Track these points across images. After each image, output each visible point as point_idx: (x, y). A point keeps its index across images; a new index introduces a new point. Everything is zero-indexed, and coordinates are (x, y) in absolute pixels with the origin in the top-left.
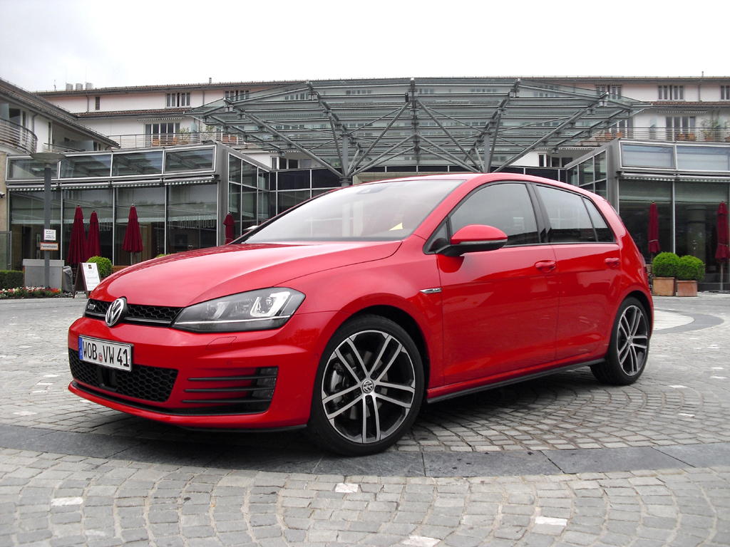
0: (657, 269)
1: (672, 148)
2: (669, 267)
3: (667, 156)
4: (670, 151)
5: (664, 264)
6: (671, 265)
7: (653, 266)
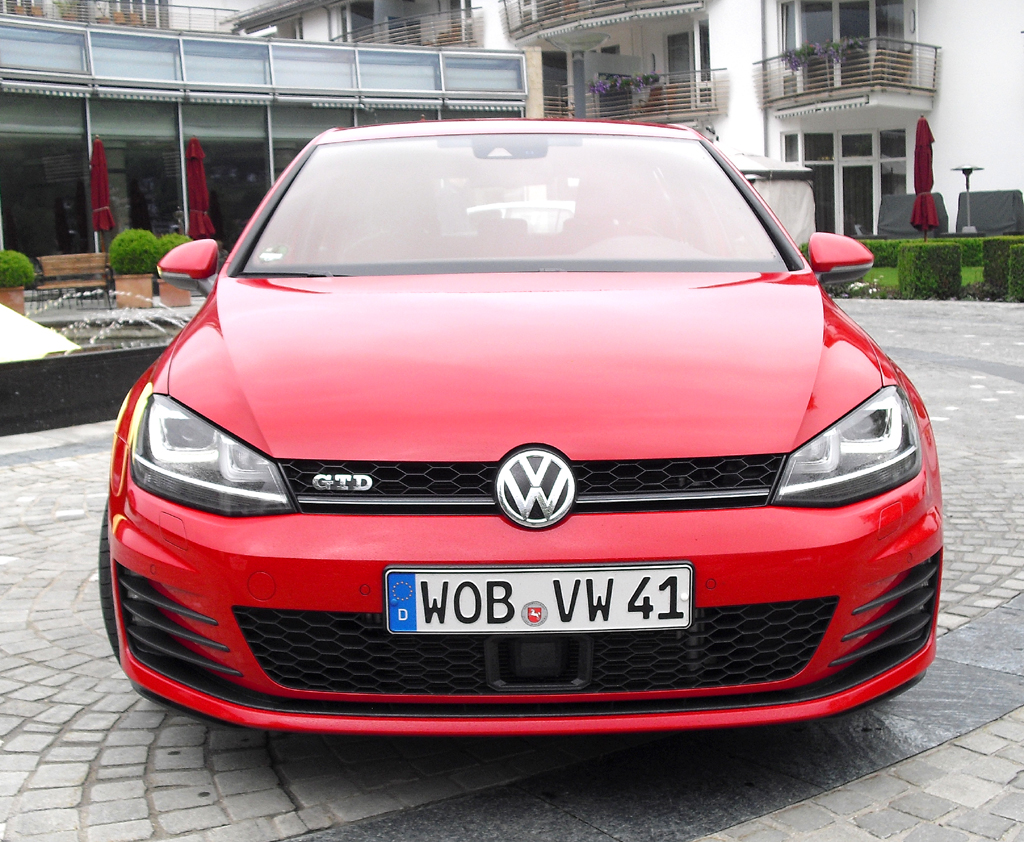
0: (121, 261)
1: (83, 35)
2: (144, 256)
3: (73, 51)
4: (80, 40)
5: (134, 251)
6: (146, 252)
7: (113, 255)
